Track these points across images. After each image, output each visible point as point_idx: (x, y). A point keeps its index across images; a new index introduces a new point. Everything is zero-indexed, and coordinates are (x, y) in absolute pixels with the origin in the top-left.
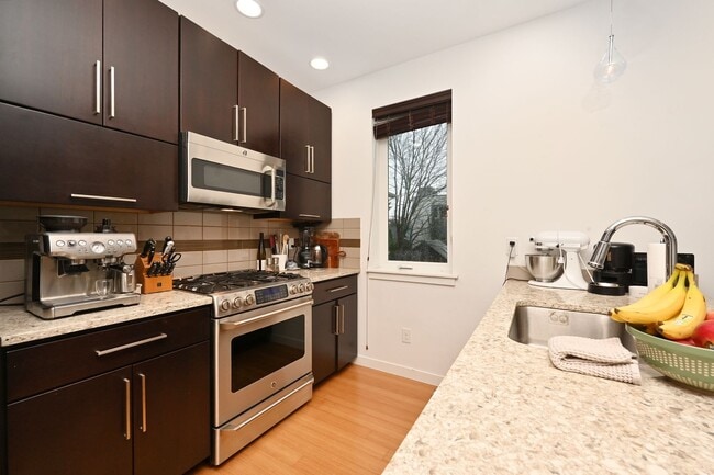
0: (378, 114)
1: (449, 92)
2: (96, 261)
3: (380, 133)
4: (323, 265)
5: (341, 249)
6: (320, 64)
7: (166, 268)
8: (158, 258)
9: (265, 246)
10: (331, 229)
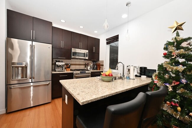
0: (107, 40)
1: (118, 35)
2: (60, 65)
3: (108, 43)
4: (97, 69)
5: (101, 66)
6: (96, 32)
7: (69, 67)
8: (68, 66)
9: (86, 65)
10: (99, 62)
